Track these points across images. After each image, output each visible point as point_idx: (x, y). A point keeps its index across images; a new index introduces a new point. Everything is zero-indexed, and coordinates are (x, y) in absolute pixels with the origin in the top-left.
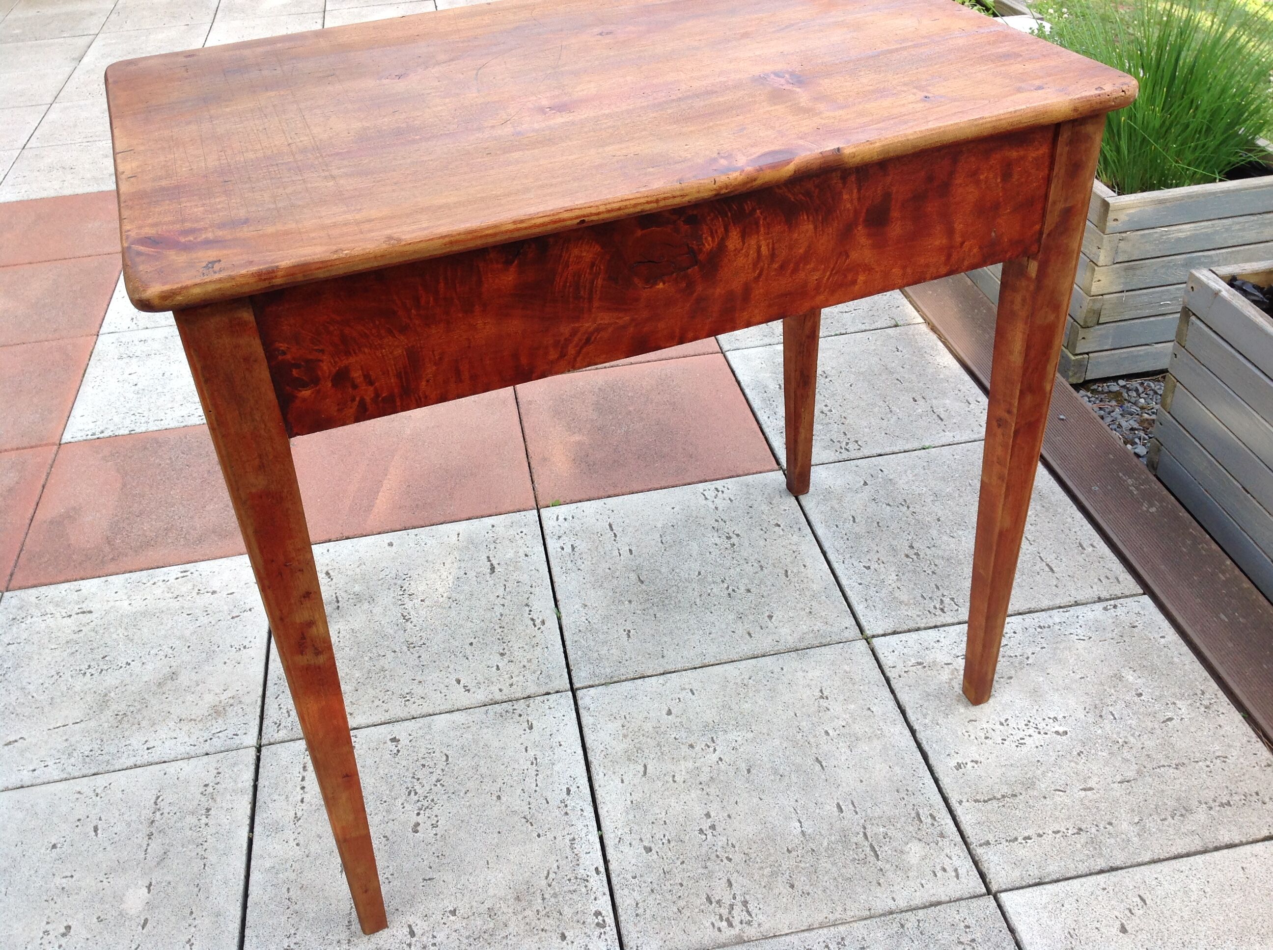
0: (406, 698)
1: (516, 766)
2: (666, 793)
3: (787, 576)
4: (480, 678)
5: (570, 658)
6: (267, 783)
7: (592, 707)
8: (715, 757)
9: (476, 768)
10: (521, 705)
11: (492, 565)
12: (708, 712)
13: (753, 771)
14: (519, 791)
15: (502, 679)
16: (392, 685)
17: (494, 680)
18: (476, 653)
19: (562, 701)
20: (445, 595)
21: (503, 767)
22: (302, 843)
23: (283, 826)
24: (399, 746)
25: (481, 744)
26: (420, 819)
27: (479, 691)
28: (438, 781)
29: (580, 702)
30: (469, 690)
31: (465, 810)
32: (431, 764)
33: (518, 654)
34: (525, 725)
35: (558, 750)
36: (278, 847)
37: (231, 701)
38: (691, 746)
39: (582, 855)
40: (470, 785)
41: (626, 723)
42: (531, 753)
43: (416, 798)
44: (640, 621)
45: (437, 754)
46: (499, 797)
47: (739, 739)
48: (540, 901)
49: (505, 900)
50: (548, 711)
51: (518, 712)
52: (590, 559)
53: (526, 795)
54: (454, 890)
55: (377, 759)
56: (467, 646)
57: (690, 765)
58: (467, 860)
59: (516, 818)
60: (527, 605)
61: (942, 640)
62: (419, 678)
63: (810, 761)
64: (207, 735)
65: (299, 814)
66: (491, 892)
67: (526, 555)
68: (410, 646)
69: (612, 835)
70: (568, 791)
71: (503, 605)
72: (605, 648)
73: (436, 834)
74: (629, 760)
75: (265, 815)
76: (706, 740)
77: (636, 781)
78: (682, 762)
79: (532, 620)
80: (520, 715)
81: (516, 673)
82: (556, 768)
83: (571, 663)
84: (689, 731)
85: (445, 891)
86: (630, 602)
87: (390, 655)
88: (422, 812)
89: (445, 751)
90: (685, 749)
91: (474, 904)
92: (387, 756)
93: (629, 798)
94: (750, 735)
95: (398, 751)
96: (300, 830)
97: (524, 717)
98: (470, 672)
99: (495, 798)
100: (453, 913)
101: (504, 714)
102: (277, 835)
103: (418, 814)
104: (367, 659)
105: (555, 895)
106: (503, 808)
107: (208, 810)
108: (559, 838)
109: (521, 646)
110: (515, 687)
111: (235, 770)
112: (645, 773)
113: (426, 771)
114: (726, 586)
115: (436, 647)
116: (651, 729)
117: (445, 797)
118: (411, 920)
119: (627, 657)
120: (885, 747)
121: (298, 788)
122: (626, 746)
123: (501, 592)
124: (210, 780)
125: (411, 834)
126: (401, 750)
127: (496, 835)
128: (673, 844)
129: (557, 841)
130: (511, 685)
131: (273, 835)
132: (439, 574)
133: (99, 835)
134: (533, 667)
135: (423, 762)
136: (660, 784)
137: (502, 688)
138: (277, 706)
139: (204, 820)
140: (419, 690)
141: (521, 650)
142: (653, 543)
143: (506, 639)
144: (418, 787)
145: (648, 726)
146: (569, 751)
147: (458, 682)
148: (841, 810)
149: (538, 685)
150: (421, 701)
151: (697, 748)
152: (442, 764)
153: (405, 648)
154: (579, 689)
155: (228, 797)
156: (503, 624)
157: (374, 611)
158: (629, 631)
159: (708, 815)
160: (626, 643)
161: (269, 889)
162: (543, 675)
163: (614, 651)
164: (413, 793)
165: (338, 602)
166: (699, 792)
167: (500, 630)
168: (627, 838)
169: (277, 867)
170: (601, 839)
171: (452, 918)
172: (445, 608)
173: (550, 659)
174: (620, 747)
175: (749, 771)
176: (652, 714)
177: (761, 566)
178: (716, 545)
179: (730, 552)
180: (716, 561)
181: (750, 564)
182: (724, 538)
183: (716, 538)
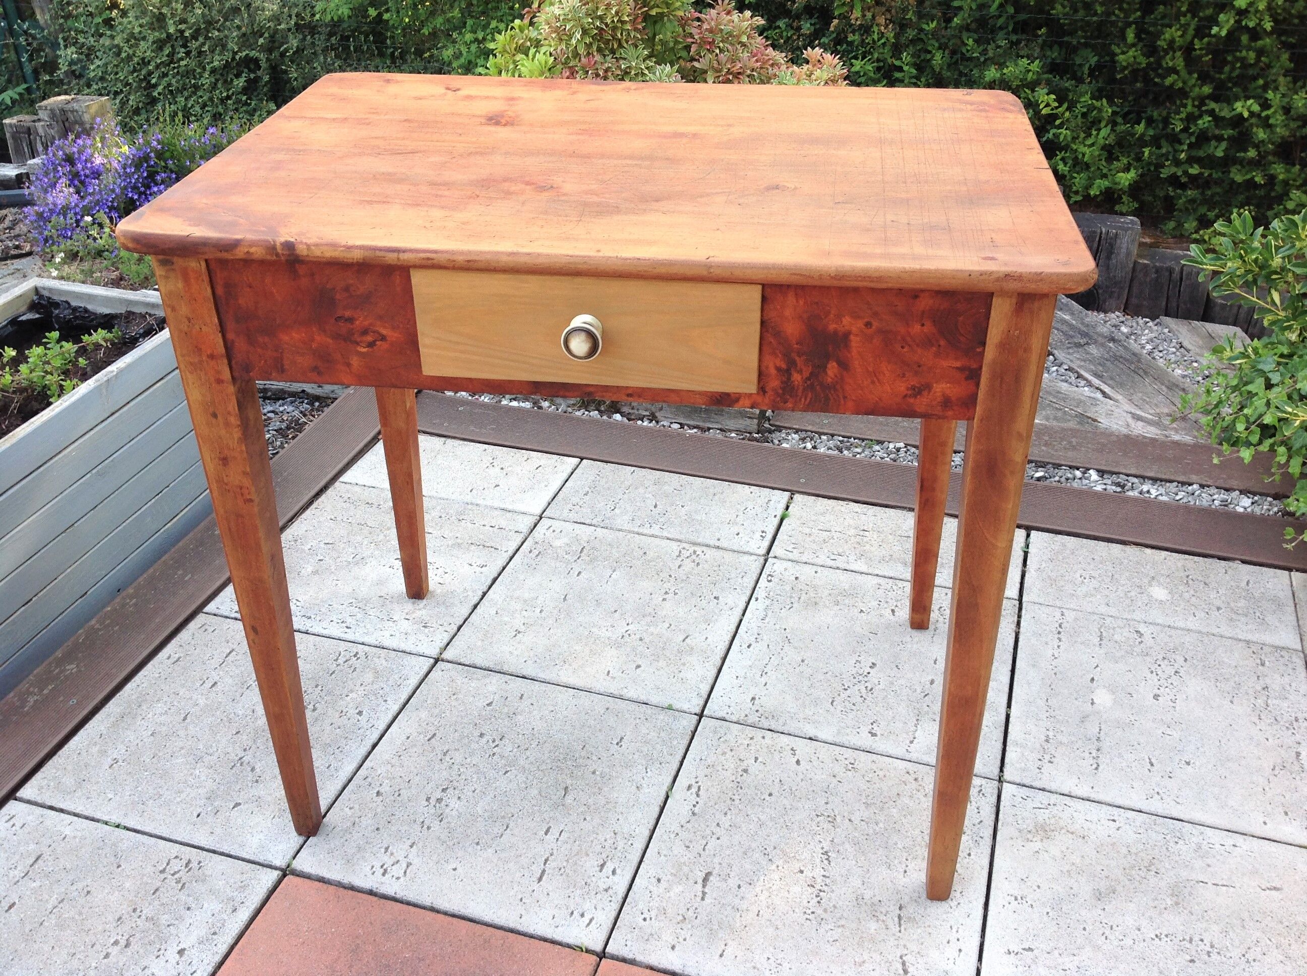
0: (852, 767)
1: (779, 676)
2: (681, 620)
3: (435, 734)
4: (777, 756)
5: (686, 742)
6: (993, 742)
7: (694, 695)
8: (632, 628)
9: (811, 687)
10: (753, 719)
11: (704, 886)
12: (609, 656)
13: (613, 610)
14: (785, 659)
15: (758, 747)
16: (863, 786)
17: (765, 750)
18: (770, 782)
19: (716, 708)
20: (774, 867)
21: (790, 679)
24: (870, 727)
25: (801, 701)
26: (869, 670)
27: (783, 745)
28: (846, 690)
29: (702, 703)
30: (792, 750)
31: (832, 662)
32: (847, 703)
33: (731, 765)
34: (757, 702)
35: (741, 674)
37: (1030, 836)
38: (641, 639)
39: (760, 609)
40: (820, 677)
41: (676, 672)
42: (763, 680)
43: (867, 684)
44: (600, 749)
45: (839, 708)
46: (803, 661)
47: (604, 630)
48: (802, 598)
49: (825, 606)
50: (733, 704)
51: (758, 714)
52: (595, 842)
53: (781, 655)
54: (858, 622)
55: (892, 724)
56: (775, 793)
57: (652, 629)
58: (841, 634)
59: (796, 645)
60: (694, 814)
61: (388, 636)
62: (835, 781)
63: (569, 601)
64: (1054, 810)
66: (832, 612)
67: (659, 880)
68: (832, 820)
69: (735, 613)
70: (749, 646)
71: (718, 825)
72: (649, 737)
73: (859, 656)
74: (692, 649)
75: (996, 718)
76: (627, 640)
77: (697, 635)
78: (656, 633)
79: (698, 795)
80: (757, 711)
81: (742, 747)
82: (750, 663)
83: (688, 738)
84: (634, 649)
85: (864, 623)
86: (594, 773)
87: (856, 818)
88: (865, 674)
89: (832, 708)
90: (647, 640)
91: (847, 611)
92: (883, 723)
93: (709, 628)
94: (594, 630)
95: (872, 724)
97: (754, 708)
98: (784, 766)
99: (806, 662)
100: (863, 612)
101: (770, 718)
103: (869, 673)
104: (881, 825)
105: (791, 597)
106: (802, 653)
107: (1047, 741)
108: (772, 623)
109: (724, 772)
110: (749, 737)
111: (1023, 765)
112: (687, 637)
113: (853, 700)
114: (495, 750)
115: (806, 807)
116: (661, 661)
117: (844, 676)
118: (892, 617)
119: (638, 721)
120: (514, 590)
122: (688, 658)
123: (713, 843)
124: (1047, 767)
125: (878, 663)
126: (869, 724)
127: (815, 640)
128: (698, 595)
129: (774, 622)
130: (752, 739)
131: (989, 702)
132: (770, 901)
133: (1146, 757)
134: (723, 746)
135: (854, 708)
136: (681, 627)
137: (760, 740)
138: (981, 812)
139: (1051, 734)
140: (839, 769)
141: (726, 767)
142: (516, 831)
143: (735, 785)
144: (864, 691)
145: (662, 663)
146: (733, 670)
147: (798, 762)
148: (580, 573)
149: (729, 729)
150: (839, 757)
151: (638, 636)
152: (839, 699)
153: (839, 819)
154: (695, 714)
155: (1029, 744)
156: (729, 802)
157: (860, 882)
158: (617, 744)
159: (664, 600)
160: (628, 733)
162: (719, 735)
163: (645, 731)
164: (869, 688)
165: (899, 917)
166: (659, 613)
167: (736, 797)
168: (725, 608)
170: (743, 615)
171: (864, 609)
172: (782, 851)
173: (704, 747)
174: (691, 659)
175: (616, 611)
176: (651, 670)
177: (445, 754)
178: (459, 798)
179: (455, 783)
180: (478, 778)
181: (452, 761)
182: (443, 803)
183: (452, 805)
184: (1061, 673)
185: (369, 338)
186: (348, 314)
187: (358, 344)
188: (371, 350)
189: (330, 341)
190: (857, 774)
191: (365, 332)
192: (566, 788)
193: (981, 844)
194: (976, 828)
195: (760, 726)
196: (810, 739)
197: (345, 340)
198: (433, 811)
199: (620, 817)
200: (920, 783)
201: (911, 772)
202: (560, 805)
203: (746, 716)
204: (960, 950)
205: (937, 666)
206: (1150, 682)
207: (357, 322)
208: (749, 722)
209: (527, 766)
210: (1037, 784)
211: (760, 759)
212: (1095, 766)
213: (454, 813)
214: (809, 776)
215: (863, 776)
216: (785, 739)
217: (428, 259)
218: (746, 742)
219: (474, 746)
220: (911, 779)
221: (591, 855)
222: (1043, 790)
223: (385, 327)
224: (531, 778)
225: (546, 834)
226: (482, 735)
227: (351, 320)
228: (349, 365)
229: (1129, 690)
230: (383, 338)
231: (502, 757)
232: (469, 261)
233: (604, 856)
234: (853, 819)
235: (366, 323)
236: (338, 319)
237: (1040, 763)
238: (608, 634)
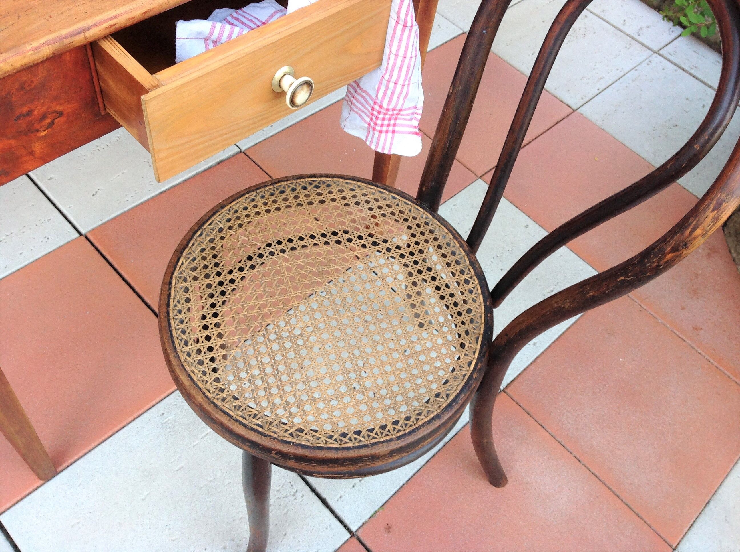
185: (48, 121)
186: (25, 109)
187: (38, 131)
188: (50, 130)
189: (13, 142)
191: (43, 117)
197: (26, 134)
207: (36, 112)
217: (111, 26)
223: (61, 104)
227: (30, 113)
228: (32, 153)
230: (60, 114)
232: (145, 13)
235: (44, 109)
236: (18, 118)
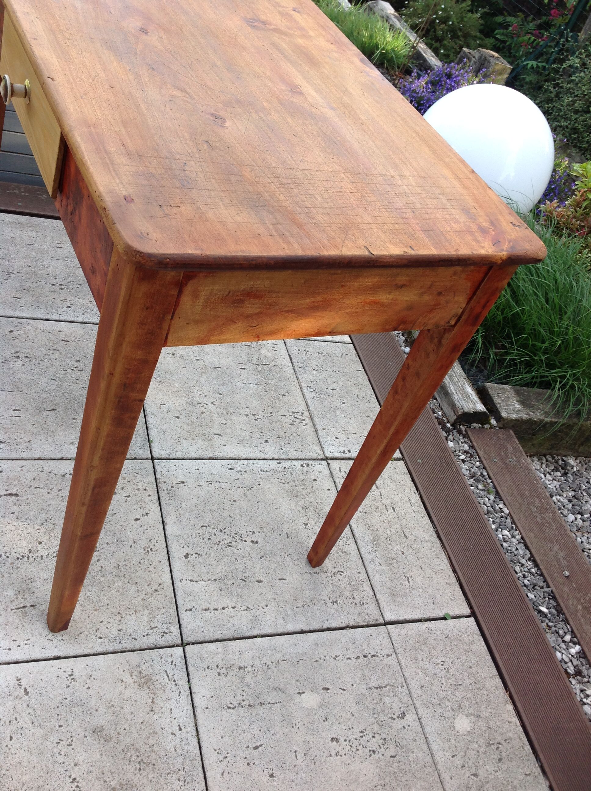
0: (147, 551)
1: (212, 492)
2: (233, 428)
3: (68, 341)
6: (219, 632)
7: (168, 451)
8: (211, 406)
9: (212, 511)
11: (5, 495)
12: (179, 401)
13: (221, 393)
14: (230, 491)
15: (139, 495)
16: (135, 560)
17: (139, 499)
20: (37, 527)
21: (213, 498)
22: (266, 604)
23: (253, 616)
24: (192, 553)
25: (195, 508)
26: (249, 540)
27: (148, 508)
28: (221, 531)
30: (147, 514)
31: (243, 518)
32: (209, 534)
34: (181, 485)
35: (203, 471)
36: (269, 617)
37: (136, 673)
38: (203, 413)
39: (271, 467)
40: (225, 514)
41: (184, 437)
42: (203, 484)
43: (234, 543)
45: (201, 531)
46: (234, 501)
48: (297, 487)
50: (171, 473)
51: (170, 488)
52: (18, 434)
53: (233, 488)
54: (293, 524)
55: (202, 565)
57: (216, 416)
58: (275, 517)
59: (249, 494)
62: (130, 543)
63: (215, 370)
64: (171, 685)
65: (244, 608)
66: (293, 507)
69: (259, 454)
70: (230, 469)
71: (60, 490)
73: (259, 532)
74: (210, 440)
75: (245, 629)
76: (198, 406)
77: (225, 439)
78: (213, 418)
80: (173, 487)
82: (215, 473)
84: (192, 411)
85: (294, 528)
86: (74, 419)
88: (244, 539)
89: (199, 527)
90: (204, 416)
91: (301, 515)
92: (201, 560)
93: (236, 444)
94: (197, 388)
95: (196, 554)
96: (256, 606)
97: (174, 485)
100: (306, 524)
102: (260, 619)
103: (245, 541)
104: (103, 579)
105: (294, 481)
106: (242, 499)
107: (240, 668)
108: (261, 476)
110: (147, 488)
111: (207, 656)
112: (219, 435)
113: (213, 537)
116: (189, 427)
117: (233, 527)
121: (224, 611)
122: (200, 440)
123: (44, 491)
124: (215, 672)
125: (259, 545)
126: (196, 552)
127: (259, 504)
128: (263, 431)
129: (263, 477)
130: (145, 490)
131: (260, 622)
132: (8, 531)
133: (261, 743)
135: (206, 539)
136: (227, 430)
137: (147, 494)
138: (146, 638)
139: (249, 669)
140: (143, 543)
142: (10, 396)
144: (227, 542)
145: (187, 428)
146: (203, 466)
147: (137, 519)
148: (244, 369)
150: (154, 542)
151: (205, 410)
152: (209, 529)
154: (152, 456)
155: (230, 656)
157: (45, 578)
159: (247, 415)
161: (297, 618)
164: (230, 545)
165: (24, 607)
166: (233, 416)
168: (260, 449)
169: (283, 616)
171: (309, 525)
172: (53, 529)
174: (200, 442)
176: (178, 424)
177: (54, 350)
178: (24, 365)
179: (34, 360)
180: (43, 369)
181: (51, 354)
182: (17, 359)
183: (16, 363)
184: (320, 665)
190: (143, 555)
192: (54, 410)
193: (114, 643)
194: (128, 637)
195: (160, 492)
196: (163, 522)
198: (8, 357)
199: (44, 440)
200: (154, 594)
201: (162, 586)
202: (39, 410)
203: (165, 482)
204: (10, 649)
205: (277, 581)
206: (350, 733)
208: (159, 485)
209: (64, 387)
210: (191, 668)
211: (128, 499)
212: (231, 706)
213: (12, 366)
214: (127, 528)
215: (143, 559)
216: (155, 507)
218: (140, 487)
219: (68, 360)
220: (156, 587)
221: (7, 435)
222: (188, 675)
224: (55, 391)
225: (14, 410)
226: (77, 361)
229: (329, 717)
231: (65, 374)
233: (9, 441)
234: (100, 561)
237: (215, 667)
238: (197, 396)
